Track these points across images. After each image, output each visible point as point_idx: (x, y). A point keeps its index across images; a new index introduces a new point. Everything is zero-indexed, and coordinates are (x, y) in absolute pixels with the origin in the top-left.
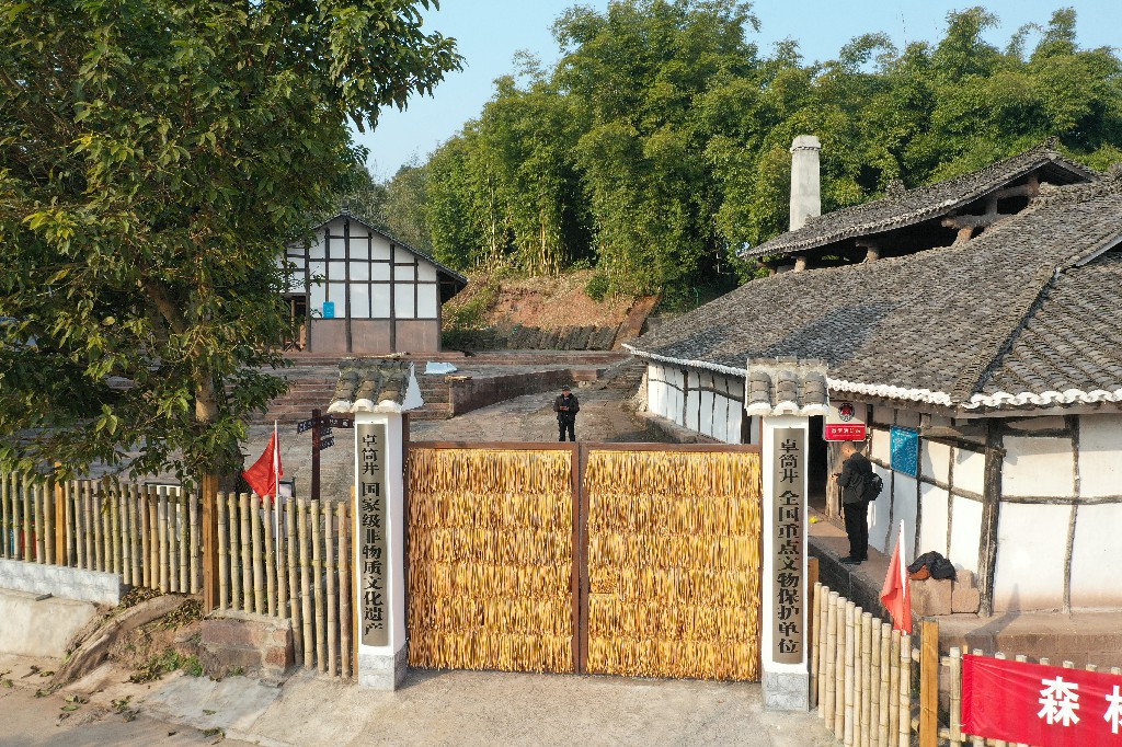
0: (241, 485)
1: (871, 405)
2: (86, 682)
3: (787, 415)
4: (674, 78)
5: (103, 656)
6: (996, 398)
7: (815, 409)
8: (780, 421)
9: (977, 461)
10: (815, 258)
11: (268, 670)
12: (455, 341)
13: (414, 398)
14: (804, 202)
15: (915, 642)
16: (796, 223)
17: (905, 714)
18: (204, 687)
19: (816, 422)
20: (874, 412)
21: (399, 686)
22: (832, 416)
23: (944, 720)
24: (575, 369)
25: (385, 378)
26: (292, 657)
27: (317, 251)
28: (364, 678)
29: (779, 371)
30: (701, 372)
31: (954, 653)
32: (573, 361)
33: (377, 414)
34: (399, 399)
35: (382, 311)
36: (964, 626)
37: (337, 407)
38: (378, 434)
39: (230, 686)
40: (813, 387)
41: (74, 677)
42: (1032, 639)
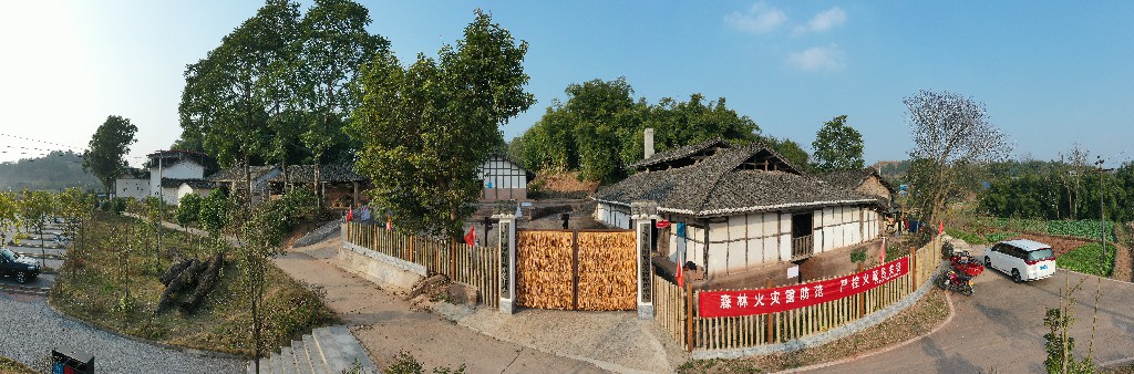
0: (464, 241)
1: (671, 215)
2: (418, 298)
3: (644, 218)
4: (606, 108)
5: (422, 291)
6: (706, 212)
7: (653, 217)
8: (642, 221)
9: (702, 232)
10: (653, 168)
11: (471, 303)
12: (532, 195)
13: (519, 214)
14: (649, 150)
15: (685, 290)
16: (646, 157)
17: (683, 313)
18: (450, 306)
19: (653, 221)
20: (671, 217)
21: (513, 313)
22: (659, 219)
23: (694, 315)
24: (572, 205)
25: (509, 206)
26: (479, 300)
27: (487, 166)
28: (501, 308)
29: (641, 204)
30: (615, 206)
31: (697, 292)
32: (573, 202)
33: (506, 219)
34: (514, 214)
35: (507, 186)
36: (700, 283)
37: (493, 216)
38: (507, 226)
39: (458, 308)
40: (652, 209)
41: (414, 297)
42: (718, 285)
